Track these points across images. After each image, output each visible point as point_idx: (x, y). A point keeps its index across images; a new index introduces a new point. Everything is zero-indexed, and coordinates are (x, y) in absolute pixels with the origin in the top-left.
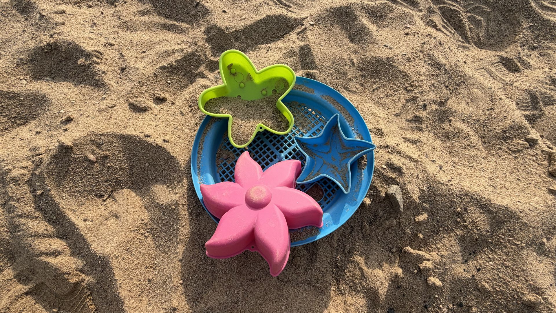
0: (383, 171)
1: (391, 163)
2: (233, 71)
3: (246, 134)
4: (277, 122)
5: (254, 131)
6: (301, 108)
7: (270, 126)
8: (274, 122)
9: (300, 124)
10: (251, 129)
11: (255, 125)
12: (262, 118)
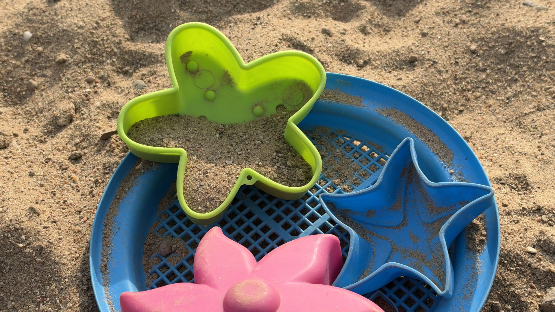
0: (530, 260)
1: (545, 241)
2: (193, 65)
3: (217, 189)
4: (287, 167)
5: (235, 183)
6: (337, 138)
7: (270, 176)
8: (279, 167)
9: (335, 172)
10: (228, 179)
11: (238, 172)
12: (252, 159)
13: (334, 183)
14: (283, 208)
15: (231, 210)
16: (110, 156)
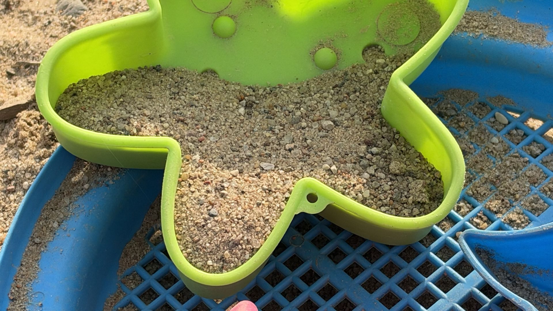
3: (246, 223)
4: (390, 176)
5: (282, 210)
6: (491, 114)
7: (354, 195)
8: (374, 176)
9: (490, 186)
10: (268, 201)
11: (287, 186)
12: (317, 159)
13: (489, 208)
14: (381, 262)
15: (272, 266)
16: (17, 156)
